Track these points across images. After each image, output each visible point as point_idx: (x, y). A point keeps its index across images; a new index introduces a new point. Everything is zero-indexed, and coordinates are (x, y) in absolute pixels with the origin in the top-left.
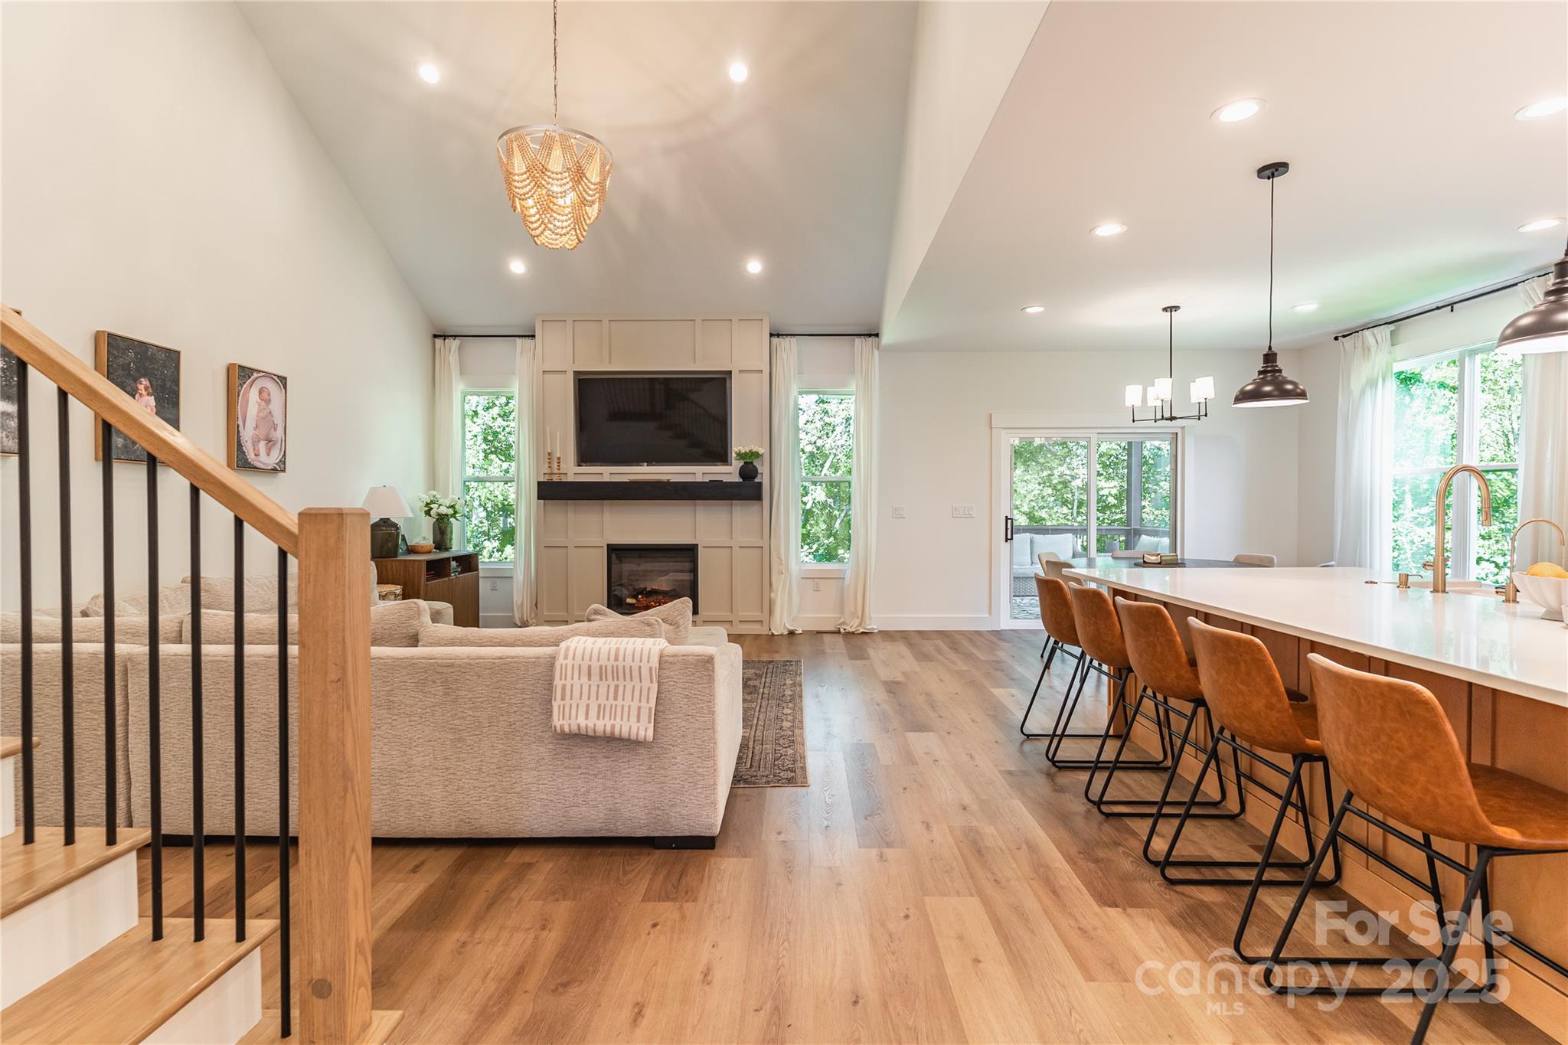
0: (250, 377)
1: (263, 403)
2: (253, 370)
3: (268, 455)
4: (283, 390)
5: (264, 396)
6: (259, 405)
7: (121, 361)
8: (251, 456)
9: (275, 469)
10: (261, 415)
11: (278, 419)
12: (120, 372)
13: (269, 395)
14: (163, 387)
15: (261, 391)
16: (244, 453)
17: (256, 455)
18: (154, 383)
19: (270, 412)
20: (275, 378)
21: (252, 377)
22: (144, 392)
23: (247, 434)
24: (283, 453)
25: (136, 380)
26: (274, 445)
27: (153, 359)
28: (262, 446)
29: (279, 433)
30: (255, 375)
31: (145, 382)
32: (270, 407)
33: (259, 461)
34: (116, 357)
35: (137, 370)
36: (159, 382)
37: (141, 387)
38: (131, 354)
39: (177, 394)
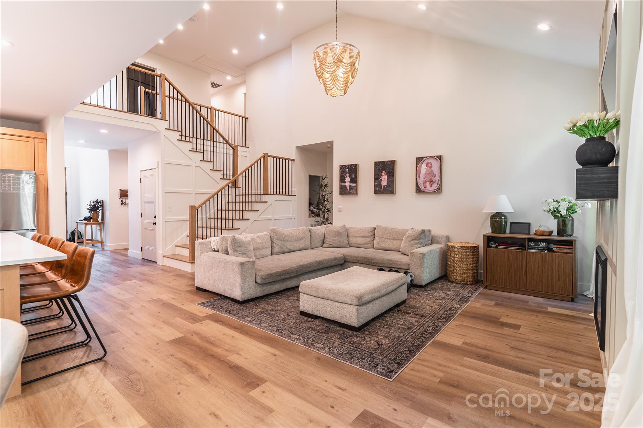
0: (422, 160)
1: (428, 168)
2: (423, 158)
3: (431, 187)
4: (439, 161)
5: (429, 166)
6: (426, 169)
7: (378, 168)
8: (422, 188)
9: (435, 192)
10: (427, 172)
11: (436, 172)
12: (377, 171)
13: (431, 164)
14: (389, 172)
15: (427, 165)
16: (419, 187)
17: (425, 187)
18: (387, 172)
19: (432, 171)
20: (435, 157)
21: (423, 160)
22: (384, 175)
23: (421, 181)
24: (439, 185)
25: (382, 172)
26: (434, 183)
27: (387, 165)
28: (428, 184)
29: (437, 177)
30: (424, 159)
31: (384, 172)
32: (432, 169)
33: (426, 190)
34: (376, 167)
35: (382, 169)
36: (388, 171)
37: (383, 173)
38: (381, 165)
39: (394, 173)
